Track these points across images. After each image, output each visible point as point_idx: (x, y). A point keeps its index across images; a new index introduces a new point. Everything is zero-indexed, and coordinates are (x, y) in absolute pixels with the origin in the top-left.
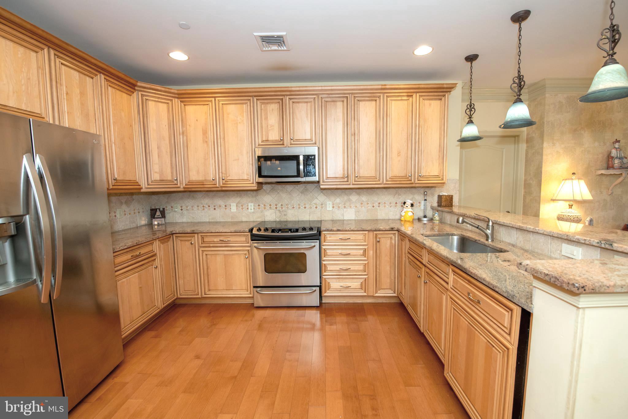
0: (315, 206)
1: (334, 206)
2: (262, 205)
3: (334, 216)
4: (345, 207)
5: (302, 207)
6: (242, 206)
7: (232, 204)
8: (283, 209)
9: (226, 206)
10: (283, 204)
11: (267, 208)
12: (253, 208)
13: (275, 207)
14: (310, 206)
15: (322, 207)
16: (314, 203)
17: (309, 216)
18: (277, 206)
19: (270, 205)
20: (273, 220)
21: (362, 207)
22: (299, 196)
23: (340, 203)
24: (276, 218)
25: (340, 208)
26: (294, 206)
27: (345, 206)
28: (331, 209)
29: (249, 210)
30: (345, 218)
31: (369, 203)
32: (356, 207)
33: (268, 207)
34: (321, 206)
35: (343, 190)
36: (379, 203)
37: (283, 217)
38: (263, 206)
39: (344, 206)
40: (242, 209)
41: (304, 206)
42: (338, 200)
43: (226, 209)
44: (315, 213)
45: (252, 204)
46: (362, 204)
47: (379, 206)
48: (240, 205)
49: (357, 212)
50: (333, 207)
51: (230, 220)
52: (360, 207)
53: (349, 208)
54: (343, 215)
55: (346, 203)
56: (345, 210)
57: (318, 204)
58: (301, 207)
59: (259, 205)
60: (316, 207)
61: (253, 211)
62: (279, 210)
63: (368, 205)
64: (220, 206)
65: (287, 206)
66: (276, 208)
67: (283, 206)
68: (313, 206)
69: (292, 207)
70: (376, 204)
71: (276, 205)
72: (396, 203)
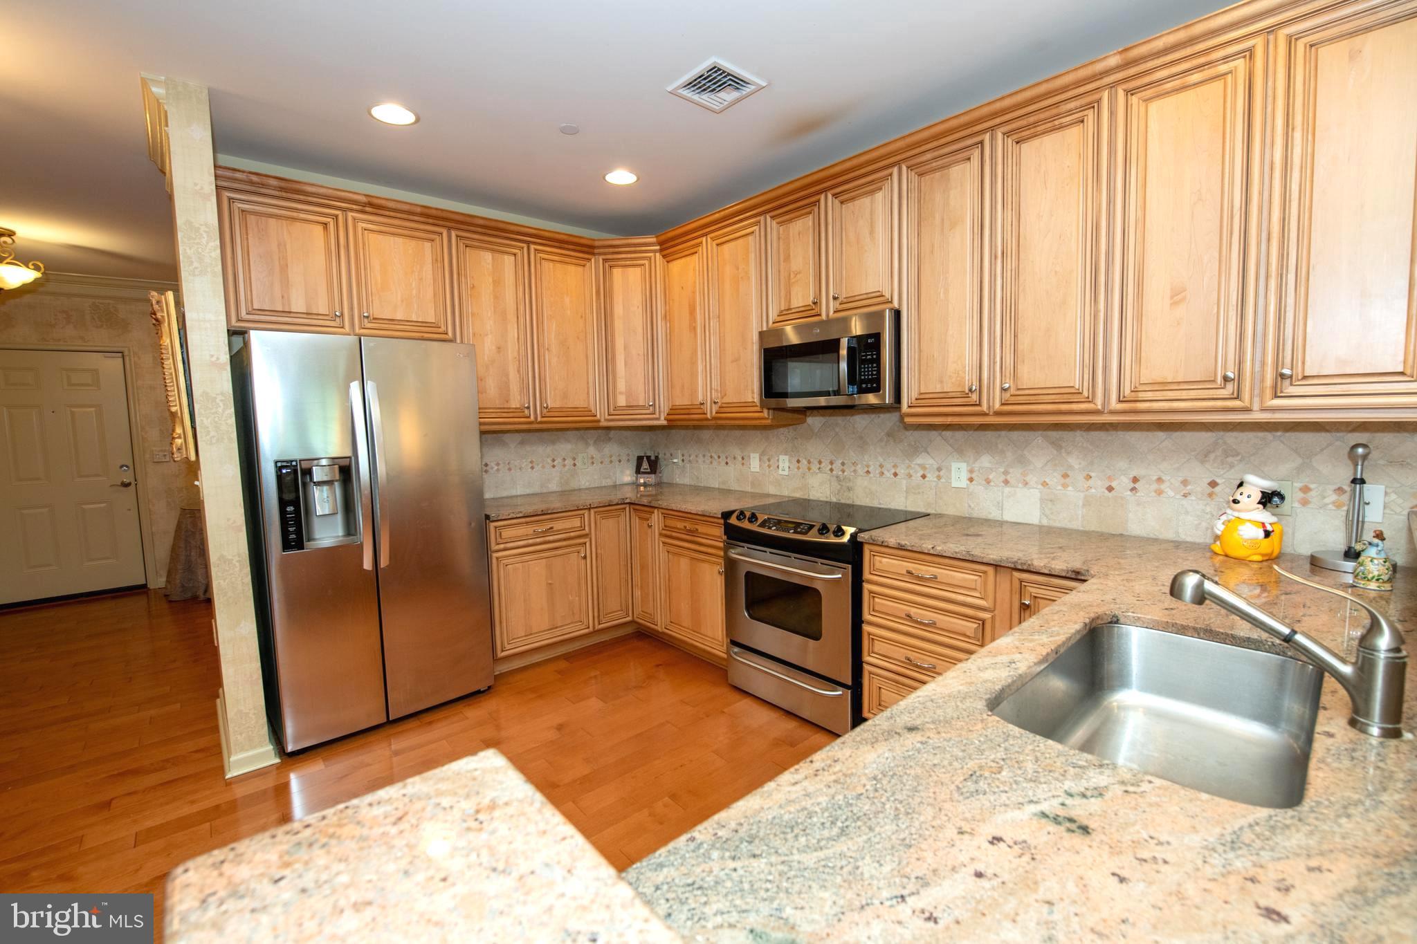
0: (921, 473)
1: (974, 475)
2: (804, 461)
3: (972, 506)
4: (1006, 482)
5: (888, 471)
6: (769, 460)
7: (752, 455)
8: (845, 474)
9: (743, 458)
10: (846, 462)
11: (813, 467)
12: (787, 469)
13: (830, 467)
14: (907, 471)
15: (939, 477)
16: (919, 465)
17: (906, 498)
18: (834, 467)
19: (820, 462)
20: (825, 499)
21: (1065, 486)
22: (883, 444)
23: (991, 469)
24: (831, 495)
25: (992, 484)
26: (870, 470)
27: (1008, 477)
28: (963, 483)
29: (780, 472)
30: (1009, 516)
31: (1092, 474)
32: (1045, 484)
33: (815, 467)
34: (937, 473)
36: (1135, 480)
37: (845, 494)
38: (806, 463)
39: (1003, 478)
40: (769, 466)
41: (893, 471)
42: (986, 461)
43: (743, 464)
44: (921, 491)
45: (786, 458)
46: (1065, 476)
47: (1133, 489)
48: (765, 458)
49: (1048, 501)
50: (971, 480)
51: (749, 489)
52: (1060, 487)
53: (1020, 485)
54: (1000, 506)
55: (1011, 470)
56: (1007, 490)
57: (927, 466)
58: (886, 472)
59: (798, 461)
60: (924, 477)
61: (787, 473)
62: (837, 477)
63: (1091, 482)
64: (735, 458)
65: (853, 468)
66: (831, 470)
67: (845, 467)
68: (916, 472)
69: (866, 469)
70: (1123, 483)
71: (832, 463)
72: (1213, 484)
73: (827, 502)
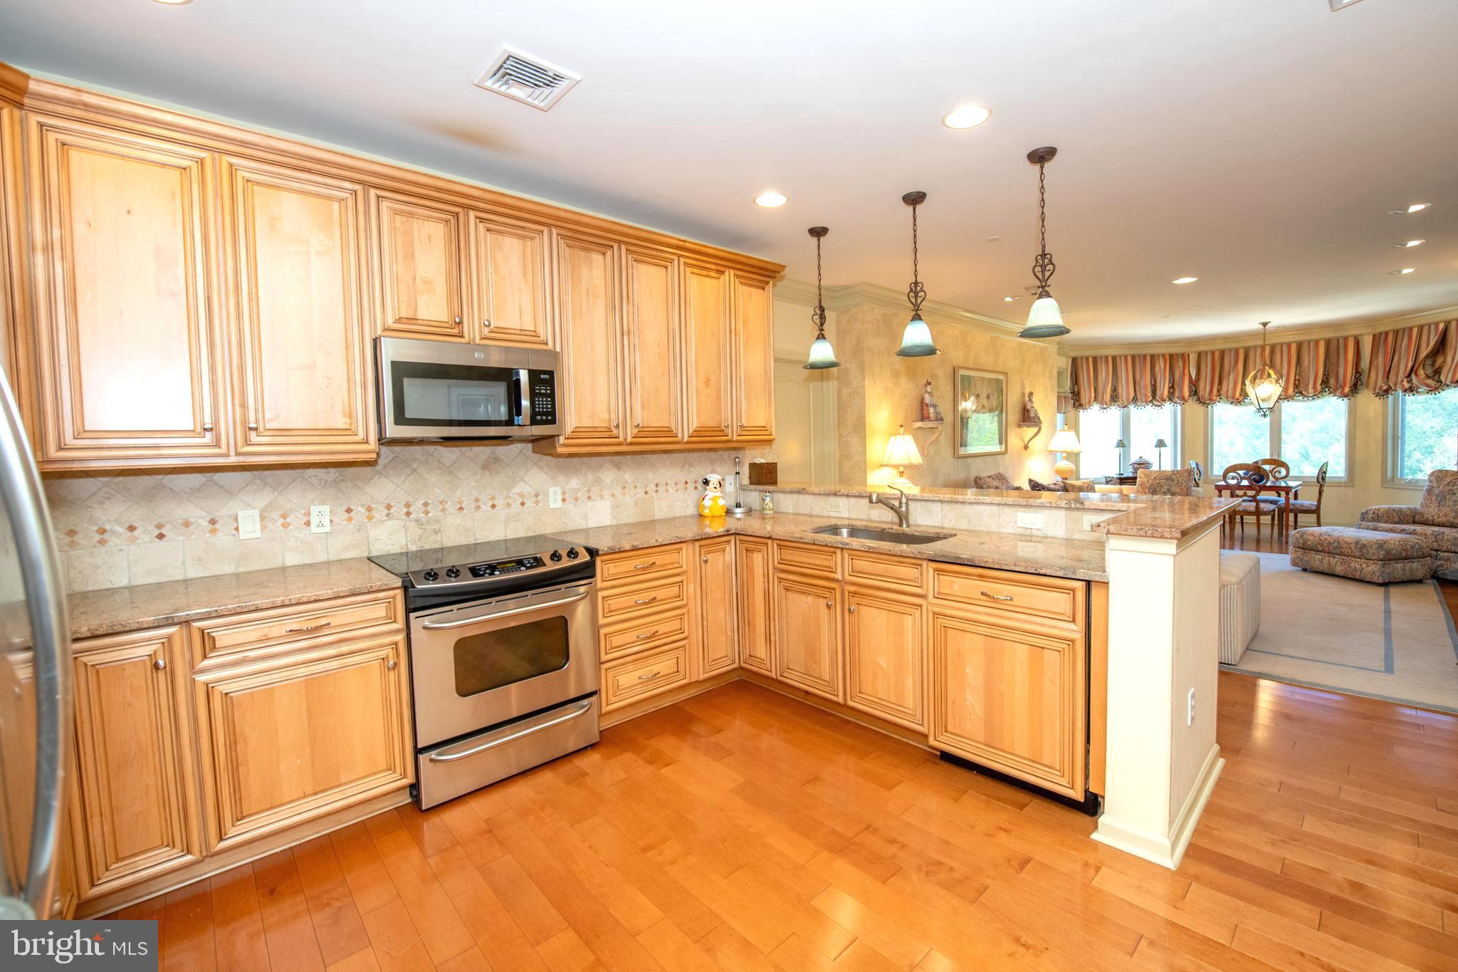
0: (520, 501)
1: (566, 496)
2: (360, 508)
3: (566, 521)
4: (589, 498)
5: (485, 504)
6: (284, 516)
7: (241, 514)
8: (430, 515)
9: (213, 522)
10: (429, 502)
11: (376, 515)
12: (327, 523)
13: (406, 510)
14: (506, 501)
15: (537, 503)
16: (517, 494)
17: (505, 527)
18: (411, 510)
19: (389, 507)
20: (399, 551)
21: (624, 495)
22: (478, 477)
23: (579, 489)
24: (409, 544)
25: (580, 501)
26: (463, 506)
27: (590, 494)
28: (559, 504)
29: (314, 529)
30: (592, 524)
31: (637, 485)
32: (613, 495)
33: (380, 513)
34: (535, 499)
35: (585, 459)
36: (657, 485)
37: (431, 538)
38: (363, 511)
39: (587, 495)
40: (285, 526)
41: (491, 503)
42: (574, 483)
43: (213, 531)
44: (520, 517)
45: (326, 509)
46: (624, 488)
47: (657, 491)
48: (275, 515)
49: (616, 507)
50: (564, 500)
51: (229, 569)
52: (621, 496)
53: (598, 499)
54: (586, 517)
55: (592, 488)
56: (590, 504)
57: (525, 494)
58: (482, 506)
59: (349, 510)
60: (523, 504)
61: (327, 528)
62: (417, 521)
63: (637, 490)
64: (187, 524)
65: (441, 507)
66: (408, 514)
67: (429, 508)
68: (515, 502)
69: (458, 506)
70: (651, 488)
71: (408, 505)
72: (686, 483)
73: (402, 554)
